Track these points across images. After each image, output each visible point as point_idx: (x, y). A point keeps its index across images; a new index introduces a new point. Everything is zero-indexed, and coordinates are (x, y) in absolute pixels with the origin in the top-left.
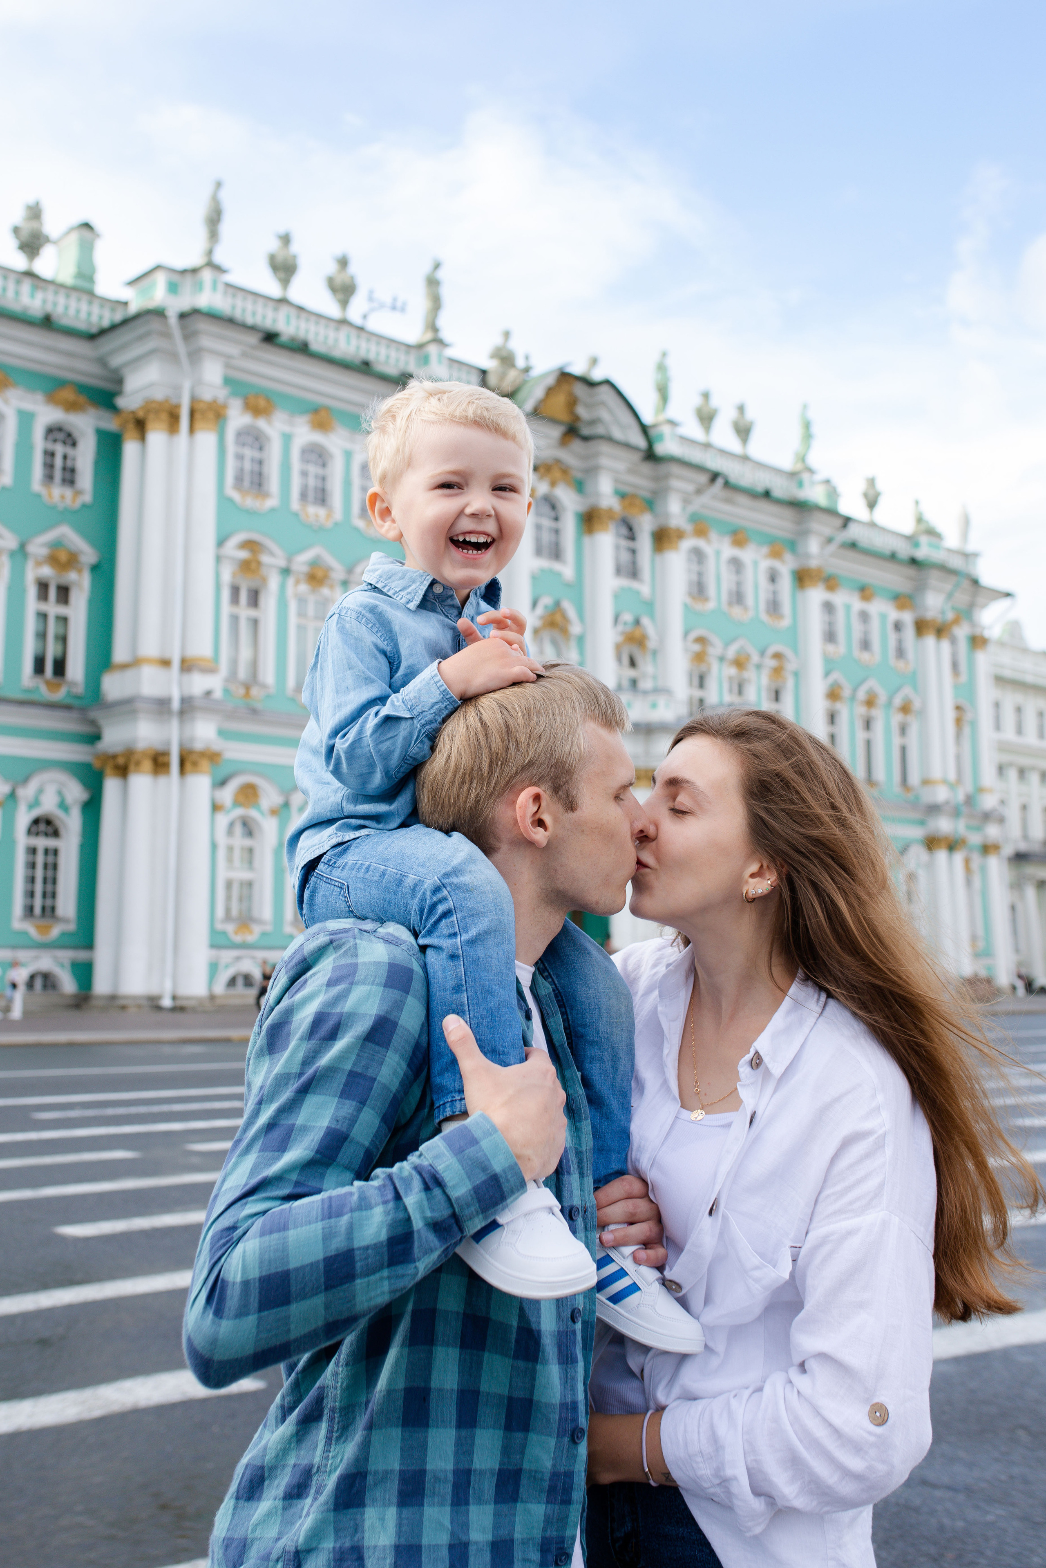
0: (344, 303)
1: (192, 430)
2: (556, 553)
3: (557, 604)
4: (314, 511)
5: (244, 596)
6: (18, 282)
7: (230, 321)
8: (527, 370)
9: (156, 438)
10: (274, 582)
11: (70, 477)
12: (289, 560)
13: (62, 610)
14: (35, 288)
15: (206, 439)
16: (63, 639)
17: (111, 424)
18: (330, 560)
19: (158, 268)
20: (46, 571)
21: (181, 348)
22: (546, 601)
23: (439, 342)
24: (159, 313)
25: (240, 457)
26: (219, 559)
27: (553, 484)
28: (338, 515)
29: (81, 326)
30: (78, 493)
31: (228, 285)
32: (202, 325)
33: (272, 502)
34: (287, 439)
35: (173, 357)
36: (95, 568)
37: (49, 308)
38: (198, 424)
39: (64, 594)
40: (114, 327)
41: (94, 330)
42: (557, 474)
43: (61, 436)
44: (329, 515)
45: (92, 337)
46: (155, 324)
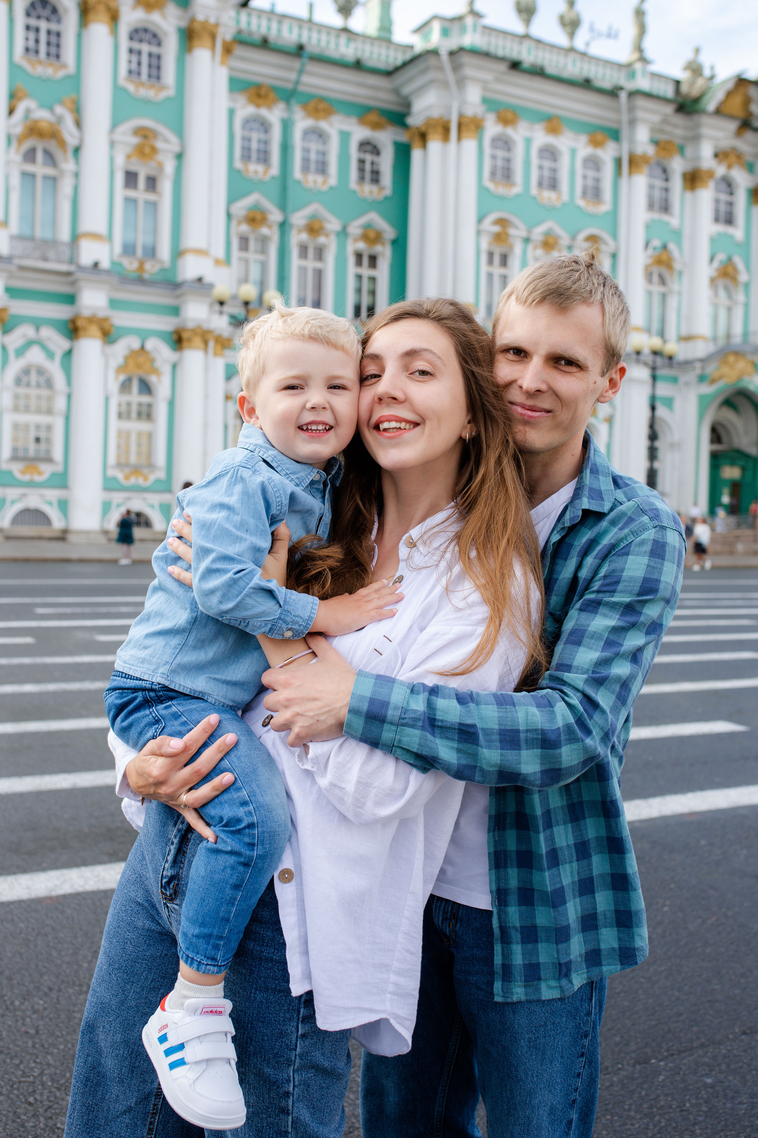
0: (572, 35)
1: (459, 138)
2: (729, 220)
3: (730, 259)
4: (548, 195)
5: (497, 259)
6: (338, 37)
7: (486, 55)
8: (712, 78)
9: (434, 145)
10: (518, 248)
11: (376, 177)
12: (529, 231)
13: (372, 273)
14: (349, 40)
15: (470, 145)
16: (373, 293)
17: (403, 137)
18: (559, 231)
19: (435, 17)
20: (361, 246)
21: (451, 77)
22: (721, 257)
23: (643, 60)
24: (434, 53)
25: (494, 157)
26: (479, 233)
27: (730, 167)
28: (565, 196)
29: (382, 65)
30: (382, 189)
31: (485, 28)
32: (466, 59)
33: (517, 190)
34: (528, 141)
35: (445, 84)
36: (394, 242)
37: (359, 54)
38: (464, 134)
39: (373, 261)
40: (405, 64)
41: (390, 68)
42: (733, 159)
43: (369, 148)
44: (559, 198)
45: (389, 74)
46: (432, 61)
